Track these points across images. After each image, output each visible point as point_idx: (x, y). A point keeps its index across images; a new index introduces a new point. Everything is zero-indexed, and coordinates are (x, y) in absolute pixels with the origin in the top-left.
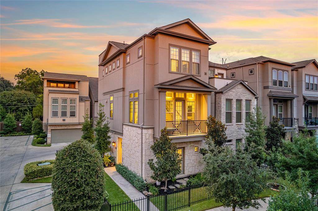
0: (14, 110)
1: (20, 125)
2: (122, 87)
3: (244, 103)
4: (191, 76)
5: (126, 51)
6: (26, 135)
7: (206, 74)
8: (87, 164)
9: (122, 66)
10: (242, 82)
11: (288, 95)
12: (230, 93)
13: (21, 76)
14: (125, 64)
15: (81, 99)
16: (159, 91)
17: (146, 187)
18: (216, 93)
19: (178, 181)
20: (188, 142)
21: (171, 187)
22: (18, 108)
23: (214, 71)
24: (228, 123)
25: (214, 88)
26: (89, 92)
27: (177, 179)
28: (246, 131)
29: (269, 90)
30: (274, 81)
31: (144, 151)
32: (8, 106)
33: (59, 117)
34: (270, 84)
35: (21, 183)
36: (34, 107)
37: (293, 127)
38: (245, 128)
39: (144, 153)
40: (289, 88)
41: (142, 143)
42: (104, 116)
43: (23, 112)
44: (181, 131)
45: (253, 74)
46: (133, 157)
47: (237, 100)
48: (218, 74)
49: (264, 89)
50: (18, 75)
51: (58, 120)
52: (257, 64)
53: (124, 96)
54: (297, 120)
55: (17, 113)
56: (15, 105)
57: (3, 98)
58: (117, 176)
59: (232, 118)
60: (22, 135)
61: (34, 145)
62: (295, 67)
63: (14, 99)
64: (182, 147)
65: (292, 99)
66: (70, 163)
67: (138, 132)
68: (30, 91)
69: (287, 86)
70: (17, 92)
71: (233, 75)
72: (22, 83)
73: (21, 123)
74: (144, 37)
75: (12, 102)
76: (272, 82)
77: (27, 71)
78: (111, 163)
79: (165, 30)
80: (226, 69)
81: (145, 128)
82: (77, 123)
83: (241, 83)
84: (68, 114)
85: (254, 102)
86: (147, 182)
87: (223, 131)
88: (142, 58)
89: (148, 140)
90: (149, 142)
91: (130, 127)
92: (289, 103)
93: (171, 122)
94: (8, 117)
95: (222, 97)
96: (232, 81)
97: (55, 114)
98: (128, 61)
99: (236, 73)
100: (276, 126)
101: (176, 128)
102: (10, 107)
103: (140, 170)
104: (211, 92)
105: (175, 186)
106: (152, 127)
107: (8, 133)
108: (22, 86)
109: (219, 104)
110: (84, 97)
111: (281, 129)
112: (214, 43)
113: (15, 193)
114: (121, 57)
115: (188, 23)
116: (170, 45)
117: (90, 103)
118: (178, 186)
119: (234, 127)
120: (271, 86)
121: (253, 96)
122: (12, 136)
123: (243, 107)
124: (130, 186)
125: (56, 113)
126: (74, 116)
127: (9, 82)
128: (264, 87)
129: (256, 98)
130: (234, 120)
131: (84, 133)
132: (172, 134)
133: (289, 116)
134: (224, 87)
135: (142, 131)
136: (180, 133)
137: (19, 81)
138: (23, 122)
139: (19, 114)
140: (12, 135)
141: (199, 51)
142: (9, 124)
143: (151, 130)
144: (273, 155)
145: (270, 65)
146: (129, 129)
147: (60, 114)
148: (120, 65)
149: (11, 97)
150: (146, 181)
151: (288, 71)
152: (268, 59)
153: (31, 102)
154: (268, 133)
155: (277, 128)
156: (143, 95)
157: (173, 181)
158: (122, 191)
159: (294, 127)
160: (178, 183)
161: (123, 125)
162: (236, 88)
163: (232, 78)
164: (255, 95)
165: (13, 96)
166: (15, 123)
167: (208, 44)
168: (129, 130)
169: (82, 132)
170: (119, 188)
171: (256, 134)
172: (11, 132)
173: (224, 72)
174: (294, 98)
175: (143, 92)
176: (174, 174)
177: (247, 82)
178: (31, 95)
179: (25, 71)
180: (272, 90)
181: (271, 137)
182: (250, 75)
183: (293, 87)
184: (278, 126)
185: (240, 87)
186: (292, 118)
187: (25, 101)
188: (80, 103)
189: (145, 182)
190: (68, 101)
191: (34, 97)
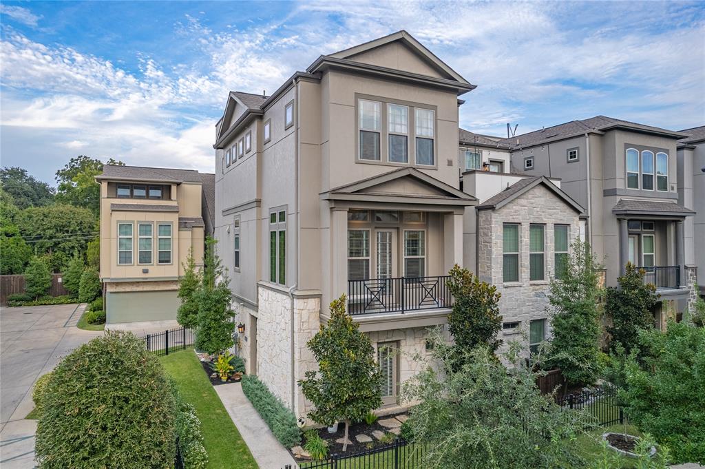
0: (48, 248)
1: (60, 280)
2: (254, 197)
3: (550, 232)
4: (411, 170)
5: (264, 113)
6: (71, 303)
7: (450, 163)
8: (120, 393)
9: (254, 150)
10: (546, 182)
11: (668, 209)
12: (514, 207)
13: (68, 174)
14: (262, 143)
15: (184, 224)
16: (331, 208)
17: (301, 439)
18: (479, 209)
19: (381, 423)
20: (407, 329)
21: (362, 438)
22: (56, 244)
23: (477, 155)
24: (510, 281)
25: (471, 198)
26: (202, 208)
27: (380, 418)
28: (553, 302)
29: (618, 198)
30: (630, 175)
31: (297, 350)
32: (37, 238)
33: (133, 265)
34: (620, 184)
35: (25, 419)
36: (91, 241)
37: (682, 288)
38: (551, 294)
39: (297, 356)
40: (671, 191)
41: (293, 332)
42: (218, 264)
43: (67, 252)
44: (387, 303)
45: (578, 161)
46: (276, 361)
47: (534, 226)
48: (491, 161)
49: (604, 196)
50: (62, 170)
51: (134, 271)
52: (586, 135)
53: (259, 219)
54: (693, 270)
55: (56, 254)
56: (51, 238)
57: (25, 223)
58: (244, 406)
59: (520, 268)
60: (62, 303)
61: (82, 328)
62: (687, 140)
63: (49, 225)
64: (394, 339)
65: (679, 221)
66: (77, 393)
67: (286, 305)
68: (84, 205)
69: (666, 189)
70: (56, 208)
71: (529, 163)
72: (70, 189)
73: (62, 277)
74: (296, 79)
75: (44, 230)
76: (625, 179)
77: (81, 162)
78: (233, 373)
79: (345, 61)
80: (511, 151)
81: (299, 297)
82: (176, 277)
83: (542, 184)
84: (155, 257)
85: (578, 230)
86: (303, 425)
87: (491, 302)
88: (293, 129)
89: (305, 325)
90: (308, 331)
91: (271, 292)
92: (671, 229)
93: (362, 282)
94: (34, 264)
95: (493, 220)
96: (520, 178)
97: (125, 258)
98: (267, 136)
99: (536, 159)
100: (635, 287)
101: (373, 296)
102: (40, 241)
103: (290, 396)
104: (463, 207)
105: (372, 436)
106: (317, 293)
107: (34, 298)
108: (68, 196)
109: (486, 234)
110: (192, 219)
111: (648, 294)
112: (472, 89)
113: (4, 443)
114: (254, 127)
115: (403, 42)
116: (359, 96)
117: (205, 231)
118: (379, 435)
119: (526, 291)
120: (623, 188)
121: (575, 214)
122: (41, 305)
123: (549, 241)
124: (266, 432)
125: (128, 255)
126: (168, 261)
127: (44, 188)
128: (604, 191)
129: (585, 219)
130: (525, 273)
131: (183, 301)
132: (365, 309)
133: (672, 263)
134: (500, 195)
135: (293, 304)
136: (385, 307)
137: (62, 185)
138: (65, 275)
139: (60, 256)
140: (43, 302)
141: (434, 108)
142: (37, 280)
143: (313, 300)
144: (616, 364)
145: (620, 139)
146: (270, 296)
147: (135, 257)
148: (252, 147)
149: (43, 220)
150: (303, 423)
151: (667, 151)
152: (615, 124)
153: (84, 230)
154: (616, 304)
155: (637, 291)
156: (294, 216)
157: (370, 422)
158: (244, 446)
159: (684, 290)
160: (381, 428)
161: (258, 287)
162: (530, 196)
163: (526, 170)
164: (579, 212)
165: (46, 217)
166: (48, 277)
167: (456, 91)
168: (270, 300)
169: (180, 300)
170: (239, 437)
171: (579, 310)
172: (40, 295)
173: (504, 157)
174: (684, 217)
175: (294, 211)
176: (362, 410)
177: (560, 179)
178: (84, 213)
179: (77, 163)
180: (624, 198)
181: (622, 314)
182: (569, 162)
183: (681, 188)
184: (640, 287)
185: (541, 191)
186: (679, 267)
187: (72, 229)
188: (181, 232)
189: (299, 425)
190: (155, 229)
191: (91, 220)
